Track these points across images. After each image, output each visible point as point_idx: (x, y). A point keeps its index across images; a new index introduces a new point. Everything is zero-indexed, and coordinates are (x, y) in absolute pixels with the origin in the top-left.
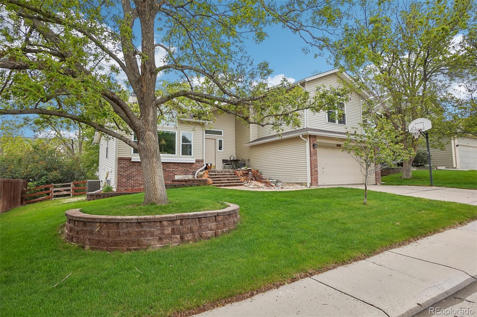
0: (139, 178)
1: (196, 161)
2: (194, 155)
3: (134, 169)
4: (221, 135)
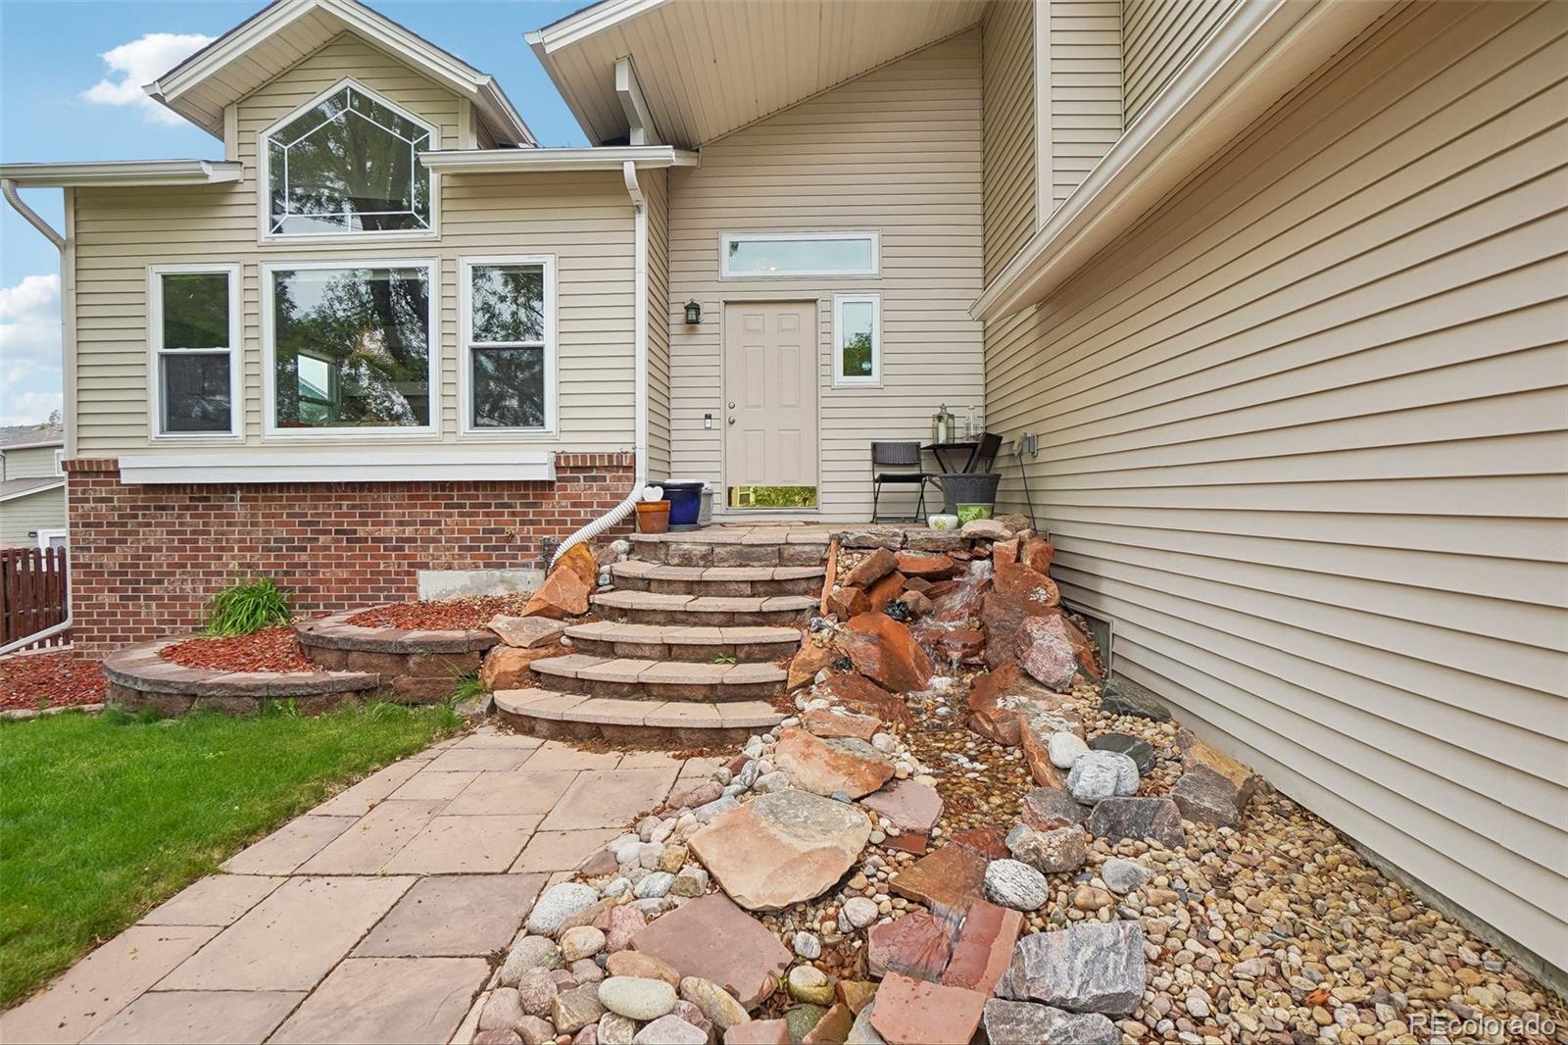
0: (188, 587)
1: (558, 468)
2: (568, 426)
3: (161, 534)
4: (868, 265)
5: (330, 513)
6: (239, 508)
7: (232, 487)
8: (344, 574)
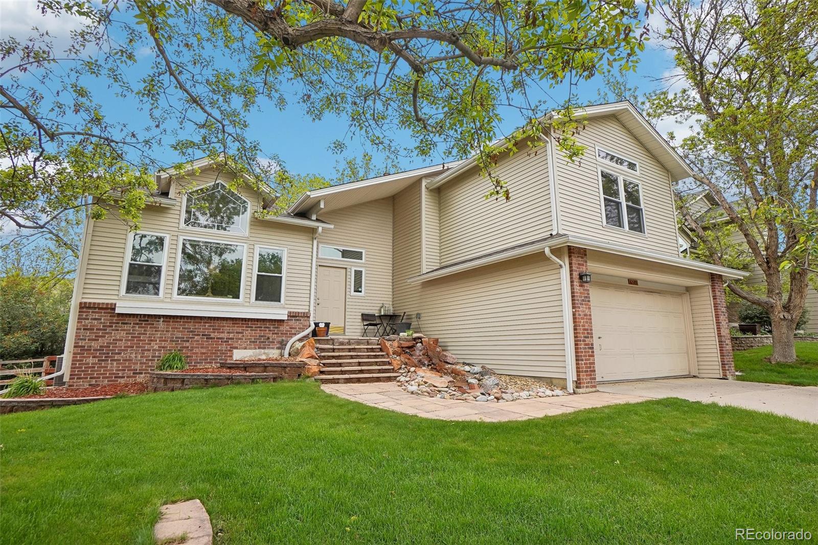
1: (288, 316)
4: (362, 259)
5: (201, 327)
6: (161, 324)
7: (159, 316)
8: (204, 351)
